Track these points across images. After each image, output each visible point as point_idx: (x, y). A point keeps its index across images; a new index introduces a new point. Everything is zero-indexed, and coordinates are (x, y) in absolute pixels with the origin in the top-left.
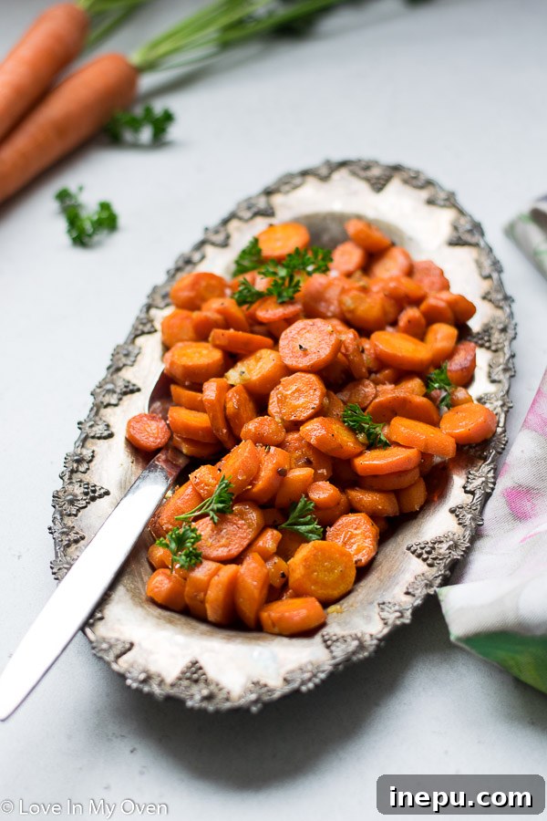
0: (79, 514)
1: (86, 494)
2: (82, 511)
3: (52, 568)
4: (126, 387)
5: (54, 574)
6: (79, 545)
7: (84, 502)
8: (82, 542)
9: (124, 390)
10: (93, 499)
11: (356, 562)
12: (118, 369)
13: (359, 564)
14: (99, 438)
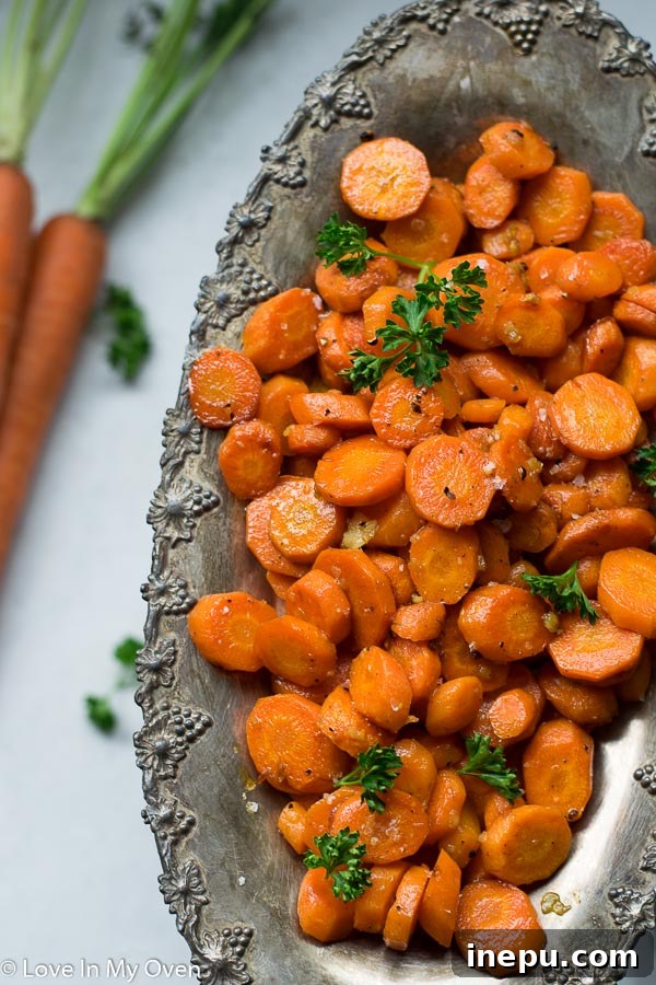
0: (179, 772)
1: (180, 733)
2: (180, 765)
3: (162, 892)
4: (198, 502)
5: (167, 902)
6: (191, 836)
7: (179, 748)
8: (195, 829)
9: (196, 508)
10: (191, 740)
11: (570, 817)
12: (180, 465)
13: (575, 819)
14: (177, 613)
